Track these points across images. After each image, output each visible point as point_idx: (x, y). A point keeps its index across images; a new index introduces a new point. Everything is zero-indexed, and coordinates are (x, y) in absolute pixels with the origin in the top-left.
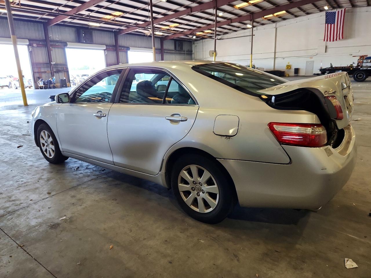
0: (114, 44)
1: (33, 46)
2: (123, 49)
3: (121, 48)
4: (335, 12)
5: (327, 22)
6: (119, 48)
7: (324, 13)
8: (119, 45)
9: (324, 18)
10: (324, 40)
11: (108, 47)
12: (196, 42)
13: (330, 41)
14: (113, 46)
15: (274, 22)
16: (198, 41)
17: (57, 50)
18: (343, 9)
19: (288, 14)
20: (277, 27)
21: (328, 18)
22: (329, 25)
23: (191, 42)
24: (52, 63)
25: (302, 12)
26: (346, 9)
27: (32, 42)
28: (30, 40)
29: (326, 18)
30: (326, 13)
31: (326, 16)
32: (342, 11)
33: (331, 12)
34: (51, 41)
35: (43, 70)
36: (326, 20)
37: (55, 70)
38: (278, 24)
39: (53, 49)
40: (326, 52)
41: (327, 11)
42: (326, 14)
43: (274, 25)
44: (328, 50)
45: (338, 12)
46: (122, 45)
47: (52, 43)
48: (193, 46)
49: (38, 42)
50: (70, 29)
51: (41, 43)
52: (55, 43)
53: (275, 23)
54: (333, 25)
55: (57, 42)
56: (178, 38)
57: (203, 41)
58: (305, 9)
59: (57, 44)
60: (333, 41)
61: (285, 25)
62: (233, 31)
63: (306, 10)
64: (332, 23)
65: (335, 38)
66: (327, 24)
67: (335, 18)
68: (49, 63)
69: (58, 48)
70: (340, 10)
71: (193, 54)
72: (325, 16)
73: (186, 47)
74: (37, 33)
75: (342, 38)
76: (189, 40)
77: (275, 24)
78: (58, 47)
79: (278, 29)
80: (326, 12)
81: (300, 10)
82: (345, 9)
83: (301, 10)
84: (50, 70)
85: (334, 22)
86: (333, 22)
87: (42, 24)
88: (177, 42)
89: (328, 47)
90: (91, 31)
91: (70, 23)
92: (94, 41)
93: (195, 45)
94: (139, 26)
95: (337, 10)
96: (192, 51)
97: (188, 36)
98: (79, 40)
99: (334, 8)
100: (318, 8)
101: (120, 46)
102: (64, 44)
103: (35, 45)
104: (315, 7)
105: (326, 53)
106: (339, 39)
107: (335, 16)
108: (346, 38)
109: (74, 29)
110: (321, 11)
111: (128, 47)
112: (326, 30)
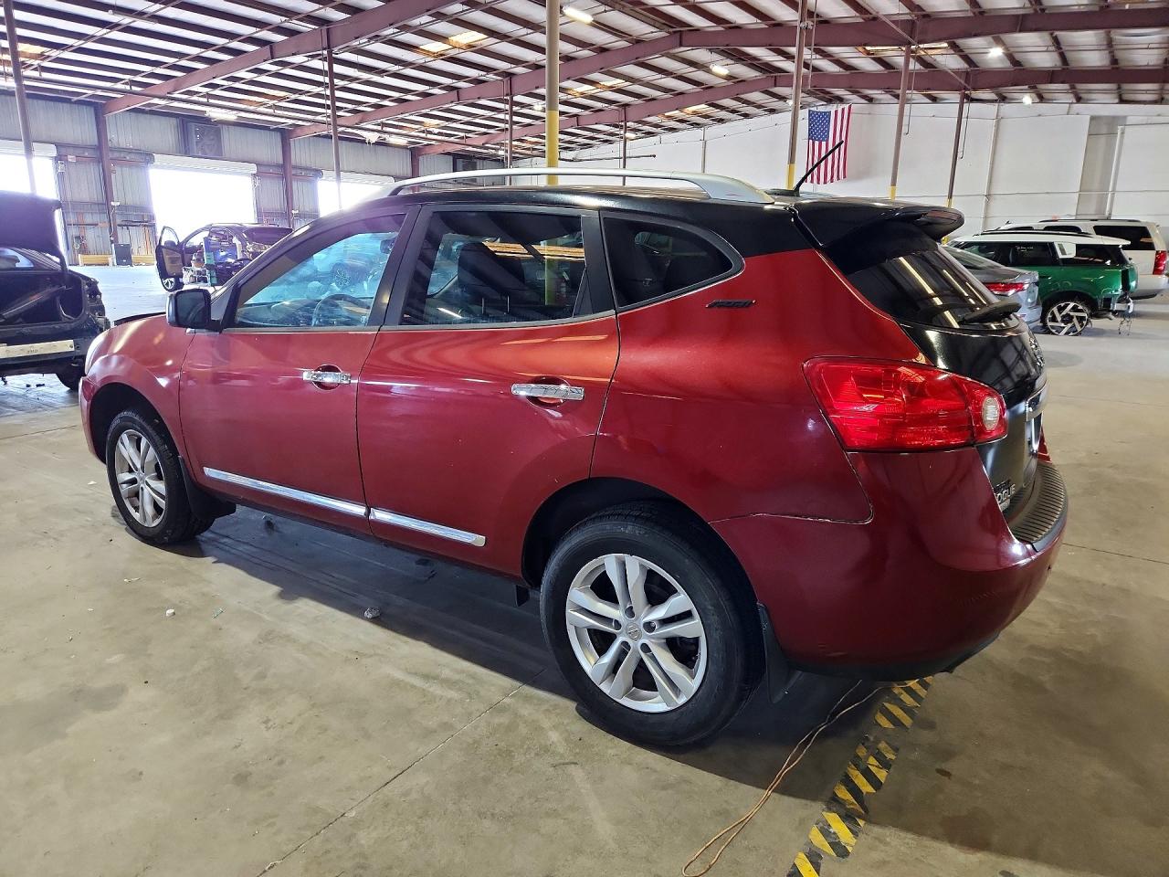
0: (281, 162)
1: (67, 160)
2: (305, 174)
3: (299, 171)
4: (830, 112)
5: (810, 136)
6: (293, 172)
8: (293, 162)
9: (806, 124)
11: (263, 169)
13: (818, 183)
14: (278, 166)
15: (695, 126)
17: (126, 170)
18: (846, 106)
20: (706, 139)
21: (814, 126)
22: (817, 143)
24: (112, 203)
25: (754, 108)
26: (852, 106)
27: (63, 151)
28: (58, 145)
29: (810, 125)
30: (810, 114)
31: (810, 120)
32: (843, 110)
33: (821, 113)
34: (112, 150)
35: (88, 219)
36: (810, 130)
37: (118, 221)
38: (710, 132)
39: (118, 169)
41: (813, 109)
42: (809, 117)
43: (698, 132)
45: (836, 112)
46: (304, 164)
47: (116, 155)
49: (79, 152)
50: (164, 120)
51: (86, 154)
52: (122, 155)
53: (704, 128)
54: (824, 143)
55: (129, 151)
57: (531, 161)
58: (758, 103)
59: (128, 158)
60: (825, 183)
61: (725, 136)
62: (600, 141)
64: (823, 139)
65: (829, 177)
66: (811, 141)
67: (828, 126)
68: (105, 205)
69: (130, 166)
70: (840, 107)
72: (808, 120)
74: (79, 128)
75: (845, 177)
76: (494, 158)
77: (703, 131)
78: (131, 164)
79: (709, 143)
80: (810, 111)
82: (850, 108)
84: (106, 220)
86: (826, 136)
87: (93, 109)
88: (460, 162)
90: (220, 126)
91: (166, 107)
92: (226, 154)
95: (832, 108)
98: (185, 149)
101: (295, 167)
102: (146, 157)
103: (71, 158)
106: (839, 178)
107: (829, 122)
109: (174, 121)
111: (317, 170)
112: (810, 155)
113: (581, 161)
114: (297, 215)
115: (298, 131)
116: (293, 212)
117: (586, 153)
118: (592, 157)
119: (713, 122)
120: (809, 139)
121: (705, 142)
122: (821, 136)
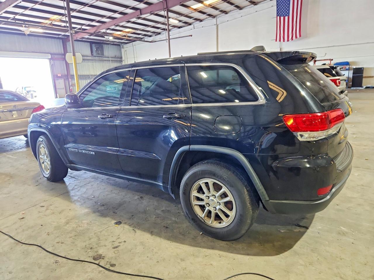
5: (278, 14)
7: (275, 2)
10: (276, 41)
12: (125, 46)
13: (284, 41)
15: (211, 16)
16: (128, 44)
20: (218, 24)
21: (280, 8)
22: (282, 18)
23: (119, 45)
29: (277, 7)
30: (277, 1)
31: (277, 5)
36: (277, 10)
38: (219, 19)
42: (277, 3)
43: (214, 20)
48: (123, 50)
53: (216, 18)
54: (286, 18)
57: (133, 44)
60: (288, 41)
61: (228, 21)
64: (286, 16)
65: (290, 37)
66: (278, 17)
67: (289, 7)
71: (123, 61)
73: (109, 51)
75: (300, 36)
76: (112, 43)
77: (216, 20)
79: (219, 26)
85: (289, 13)
86: (287, 14)
88: (93, 45)
93: (125, 49)
96: (121, 58)
106: (296, 37)
107: (289, 4)
108: (306, 37)
112: (279, 25)
113: (155, 42)
117: (158, 37)
118: (161, 39)
119: (220, 13)
120: (277, 16)
121: (217, 25)
122: (285, 14)
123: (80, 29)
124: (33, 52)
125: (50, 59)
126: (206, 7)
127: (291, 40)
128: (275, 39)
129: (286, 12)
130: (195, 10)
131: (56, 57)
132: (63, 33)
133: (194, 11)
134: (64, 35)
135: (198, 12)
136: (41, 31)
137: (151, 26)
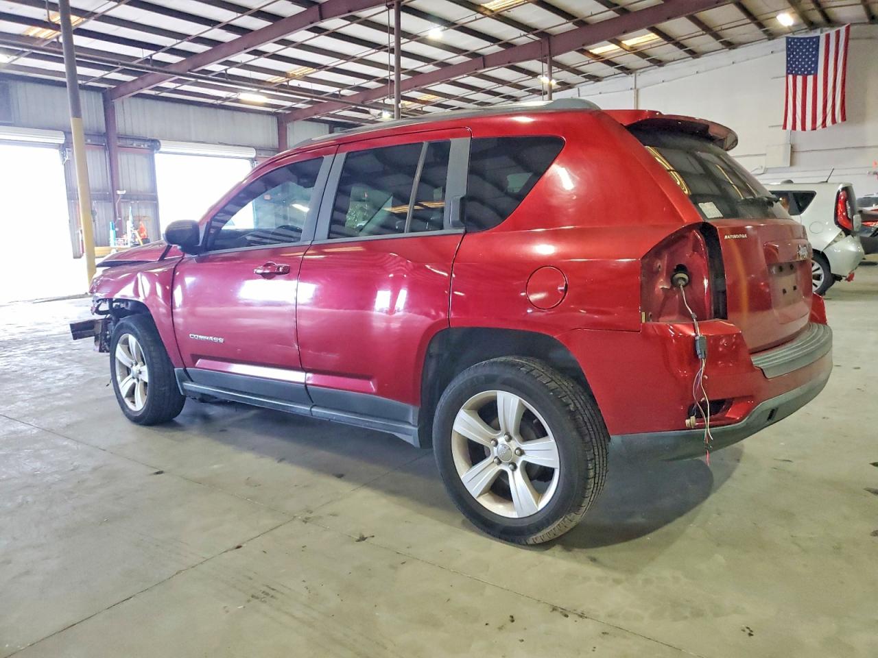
0: (103, 129)
2: (135, 145)
3: (129, 142)
4: (818, 38)
5: (790, 70)
6: (119, 144)
7: (781, 43)
8: (120, 131)
9: (782, 57)
10: (785, 127)
13: (804, 129)
14: (98, 134)
15: (626, 70)
18: (843, 29)
19: (666, 42)
20: (638, 87)
21: (794, 57)
22: (799, 79)
25: (708, 38)
26: (852, 29)
29: (788, 56)
30: (788, 43)
31: (788, 49)
32: (838, 33)
33: (805, 39)
36: (788, 62)
38: (643, 78)
40: (792, 164)
41: (790, 35)
42: (787, 47)
43: (630, 79)
44: (800, 157)
45: (828, 37)
46: (129, 132)
53: (633, 75)
56: (334, 116)
58: (719, 28)
60: (814, 128)
61: (663, 81)
62: (503, 97)
63: (722, 30)
64: (809, 73)
65: (819, 121)
66: (791, 77)
67: (816, 56)
70: (832, 32)
72: (785, 52)
75: (844, 119)
77: (634, 78)
79: (642, 92)
80: (788, 38)
81: (703, 30)
82: (848, 30)
83: (706, 28)
85: (816, 69)
86: (813, 69)
89: (798, 148)
94: (173, 70)
95: (821, 32)
97: (367, 112)
99: (812, 25)
100: (760, 25)
101: (120, 137)
104: (749, 21)
105: (793, 168)
106: (834, 121)
107: (817, 49)
108: (858, 120)
110: (771, 35)
111: (153, 141)
112: (790, 94)
114: (124, 197)
115: (122, 89)
116: (119, 192)
119: (649, 64)
120: (788, 74)
121: (637, 91)
122: (806, 69)
123: (334, 95)
124: (220, 143)
125: (253, 160)
126: (625, 53)
127: (821, 127)
128: (782, 123)
129: (809, 66)
130: (597, 57)
131: (262, 156)
132: (288, 104)
133: (594, 61)
134: (291, 108)
135: (602, 62)
136: (263, 99)
137: (484, 89)
